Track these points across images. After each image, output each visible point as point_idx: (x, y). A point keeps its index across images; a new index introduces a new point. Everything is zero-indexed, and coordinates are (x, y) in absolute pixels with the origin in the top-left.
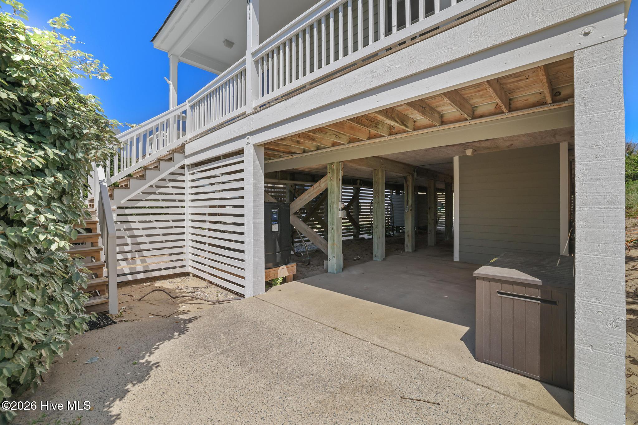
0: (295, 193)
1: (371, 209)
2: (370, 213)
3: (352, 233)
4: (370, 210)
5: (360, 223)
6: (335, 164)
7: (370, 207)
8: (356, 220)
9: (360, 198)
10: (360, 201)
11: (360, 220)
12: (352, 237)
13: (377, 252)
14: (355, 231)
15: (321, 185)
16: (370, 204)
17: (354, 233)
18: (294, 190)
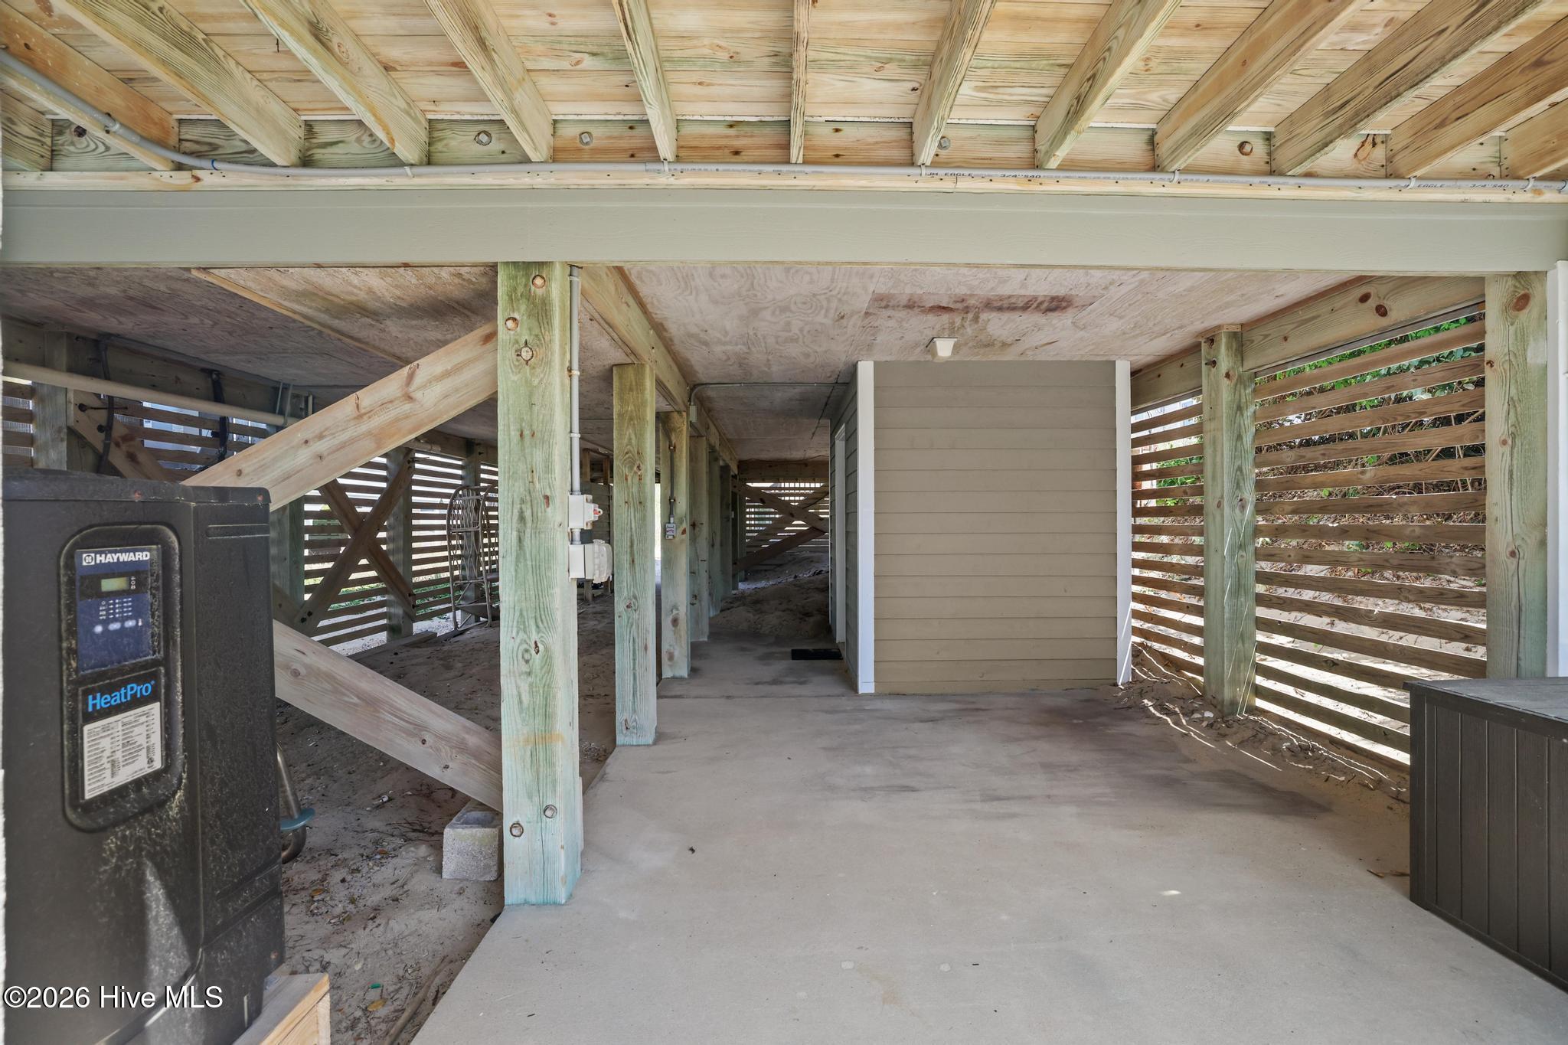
0: (107, 447)
1: (449, 527)
2: (445, 543)
3: (384, 622)
4: (444, 532)
5: (415, 580)
6: (558, 274)
7: (444, 522)
8: (400, 570)
9: (414, 488)
10: (415, 499)
11: (415, 568)
12: (382, 637)
13: (634, 711)
14: (398, 611)
15: (418, 395)
16: (445, 512)
17: (390, 619)
18: (100, 429)
